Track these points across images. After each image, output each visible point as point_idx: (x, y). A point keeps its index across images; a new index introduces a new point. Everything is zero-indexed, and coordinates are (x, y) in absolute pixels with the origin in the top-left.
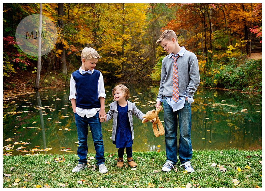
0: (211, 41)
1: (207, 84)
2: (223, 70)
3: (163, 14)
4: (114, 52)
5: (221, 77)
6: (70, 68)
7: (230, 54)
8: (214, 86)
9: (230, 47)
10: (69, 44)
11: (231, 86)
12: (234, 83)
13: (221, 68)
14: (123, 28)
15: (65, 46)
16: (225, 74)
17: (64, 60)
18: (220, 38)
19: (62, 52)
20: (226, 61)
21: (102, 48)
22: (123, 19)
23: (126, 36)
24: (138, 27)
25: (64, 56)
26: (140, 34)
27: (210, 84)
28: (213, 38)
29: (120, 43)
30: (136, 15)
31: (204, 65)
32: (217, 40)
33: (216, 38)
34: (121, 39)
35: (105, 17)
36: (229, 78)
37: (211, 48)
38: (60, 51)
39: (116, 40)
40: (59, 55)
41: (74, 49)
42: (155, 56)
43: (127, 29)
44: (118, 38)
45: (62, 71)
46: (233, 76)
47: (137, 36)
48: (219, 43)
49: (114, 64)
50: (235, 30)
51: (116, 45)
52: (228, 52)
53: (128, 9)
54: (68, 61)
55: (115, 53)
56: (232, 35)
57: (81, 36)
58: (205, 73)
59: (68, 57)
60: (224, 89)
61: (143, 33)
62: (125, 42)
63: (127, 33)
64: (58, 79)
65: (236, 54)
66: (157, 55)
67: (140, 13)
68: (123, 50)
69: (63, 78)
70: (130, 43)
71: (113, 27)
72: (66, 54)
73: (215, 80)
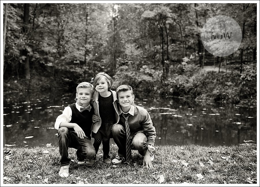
0: (168, 53)
1: (163, 92)
2: (178, 79)
3: (124, 28)
4: (76, 61)
5: (176, 86)
6: (34, 74)
7: (185, 65)
8: (170, 94)
9: (186, 59)
10: (33, 51)
11: (186, 94)
12: (189, 92)
13: (177, 78)
14: (86, 39)
15: (29, 52)
16: (180, 83)
17: (27, 66)
18: (176, 51)
19: (26, 59)
20: (182, 72)
21: (66, 56)
22: (86, 30)
23: (88, 46)
24: (101, 39)
25: (28, 62)
26: (102, 45)
27: (167, 93)
28: (170, 50)
29: (83, 52)
30: (98, 27)
31: (161, 75)
32: (173, 53)
33: (173, 51)
34: (84, 48)
35: (69, 27)
36: (184, 87)
37: (168, 59)
38: (24, 57)
39: (78, 49)
40: (23, 61)
41: (38, 56)
42: (115, 66)
43: (90, 40)
44: (81, 48)
45: (25, 77)
46: (188, 85)
47: (99, 47)
48: (175, 55)
49: (76, 72)
50: (190, 44)
51: (79, 54)
52: (183, 63)
53: (91, 21)
54: (31, 68)
55: (78, 62)
56: (187, 49)
57: (45, 45)
58: (162, 82)
59: (31, 63)
60: (180, 97)
61: (105, 44)
62: (87, 52)
63: (90, 43)
64: (21, 84)
65: (190, 66)
66: (117, 66)
67: (102, 26)
68: (85, 59)
69: (26, 84)
70: (92, 53)
71: (77, 38)
72: (30, 61)
73: (171, 89)
